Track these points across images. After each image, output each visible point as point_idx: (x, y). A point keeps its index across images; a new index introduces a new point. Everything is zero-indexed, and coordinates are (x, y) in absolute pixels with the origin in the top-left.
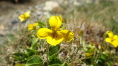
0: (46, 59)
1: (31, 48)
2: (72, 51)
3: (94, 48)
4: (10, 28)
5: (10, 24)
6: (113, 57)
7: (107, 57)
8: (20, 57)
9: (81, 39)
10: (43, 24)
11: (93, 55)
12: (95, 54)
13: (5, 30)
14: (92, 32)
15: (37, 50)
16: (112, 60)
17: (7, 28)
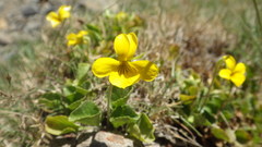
0: (106, 105)
1: (75, 83)
2: (155, 90)
3: (199, 84)
4: (21, 26)
5: (20, 17)
6: (234, 102)
7: (222, 102)
8: (55, 101)
9: (173, 63)
10: (97, 31)
11: (195, 99)
12: (198, 96)
13: (9, 32)
14: (198, 45)
15: (87, 88)
16: (231, 108)
17: (13, 27)
